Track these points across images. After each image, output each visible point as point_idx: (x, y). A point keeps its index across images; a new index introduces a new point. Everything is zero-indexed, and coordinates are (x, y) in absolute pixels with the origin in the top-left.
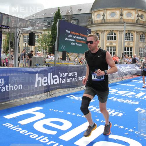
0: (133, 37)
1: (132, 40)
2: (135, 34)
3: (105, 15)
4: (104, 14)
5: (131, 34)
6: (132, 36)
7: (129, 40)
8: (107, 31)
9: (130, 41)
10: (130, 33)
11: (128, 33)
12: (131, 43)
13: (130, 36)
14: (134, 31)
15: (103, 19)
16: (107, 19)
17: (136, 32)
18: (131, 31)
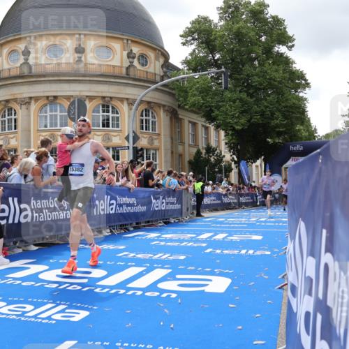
0: (118, 118)
1: (118, 127)
2: (124, 108)
3: (29, 52)
4: (26, 47)
5: (113, 108)
6: (117, 113)
7: (108, 126)
8: (37, 99)
9: (111, 128)
10: (108, 107)
11: (103, 106)
12: (115, 134)
13: (110, 115)
14: (122, 100)
15: (26, 63)
16: (36, 64)
17: (125, 103)
18: (111, 98)
